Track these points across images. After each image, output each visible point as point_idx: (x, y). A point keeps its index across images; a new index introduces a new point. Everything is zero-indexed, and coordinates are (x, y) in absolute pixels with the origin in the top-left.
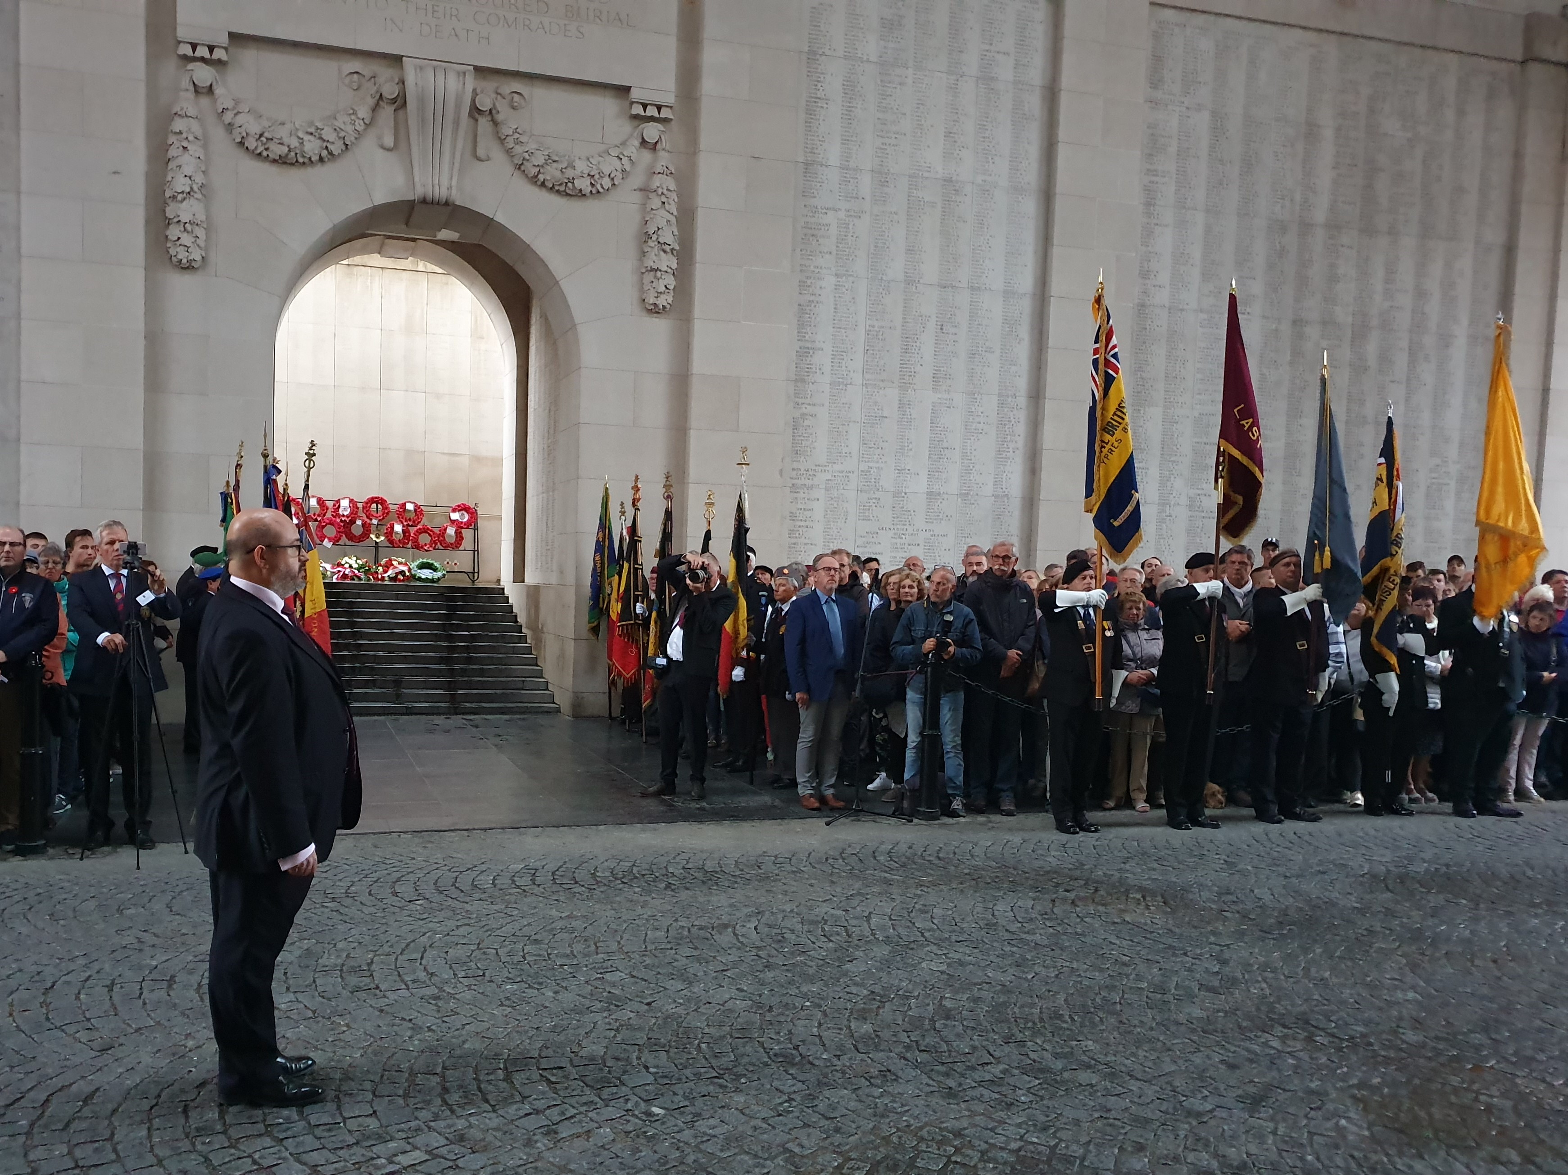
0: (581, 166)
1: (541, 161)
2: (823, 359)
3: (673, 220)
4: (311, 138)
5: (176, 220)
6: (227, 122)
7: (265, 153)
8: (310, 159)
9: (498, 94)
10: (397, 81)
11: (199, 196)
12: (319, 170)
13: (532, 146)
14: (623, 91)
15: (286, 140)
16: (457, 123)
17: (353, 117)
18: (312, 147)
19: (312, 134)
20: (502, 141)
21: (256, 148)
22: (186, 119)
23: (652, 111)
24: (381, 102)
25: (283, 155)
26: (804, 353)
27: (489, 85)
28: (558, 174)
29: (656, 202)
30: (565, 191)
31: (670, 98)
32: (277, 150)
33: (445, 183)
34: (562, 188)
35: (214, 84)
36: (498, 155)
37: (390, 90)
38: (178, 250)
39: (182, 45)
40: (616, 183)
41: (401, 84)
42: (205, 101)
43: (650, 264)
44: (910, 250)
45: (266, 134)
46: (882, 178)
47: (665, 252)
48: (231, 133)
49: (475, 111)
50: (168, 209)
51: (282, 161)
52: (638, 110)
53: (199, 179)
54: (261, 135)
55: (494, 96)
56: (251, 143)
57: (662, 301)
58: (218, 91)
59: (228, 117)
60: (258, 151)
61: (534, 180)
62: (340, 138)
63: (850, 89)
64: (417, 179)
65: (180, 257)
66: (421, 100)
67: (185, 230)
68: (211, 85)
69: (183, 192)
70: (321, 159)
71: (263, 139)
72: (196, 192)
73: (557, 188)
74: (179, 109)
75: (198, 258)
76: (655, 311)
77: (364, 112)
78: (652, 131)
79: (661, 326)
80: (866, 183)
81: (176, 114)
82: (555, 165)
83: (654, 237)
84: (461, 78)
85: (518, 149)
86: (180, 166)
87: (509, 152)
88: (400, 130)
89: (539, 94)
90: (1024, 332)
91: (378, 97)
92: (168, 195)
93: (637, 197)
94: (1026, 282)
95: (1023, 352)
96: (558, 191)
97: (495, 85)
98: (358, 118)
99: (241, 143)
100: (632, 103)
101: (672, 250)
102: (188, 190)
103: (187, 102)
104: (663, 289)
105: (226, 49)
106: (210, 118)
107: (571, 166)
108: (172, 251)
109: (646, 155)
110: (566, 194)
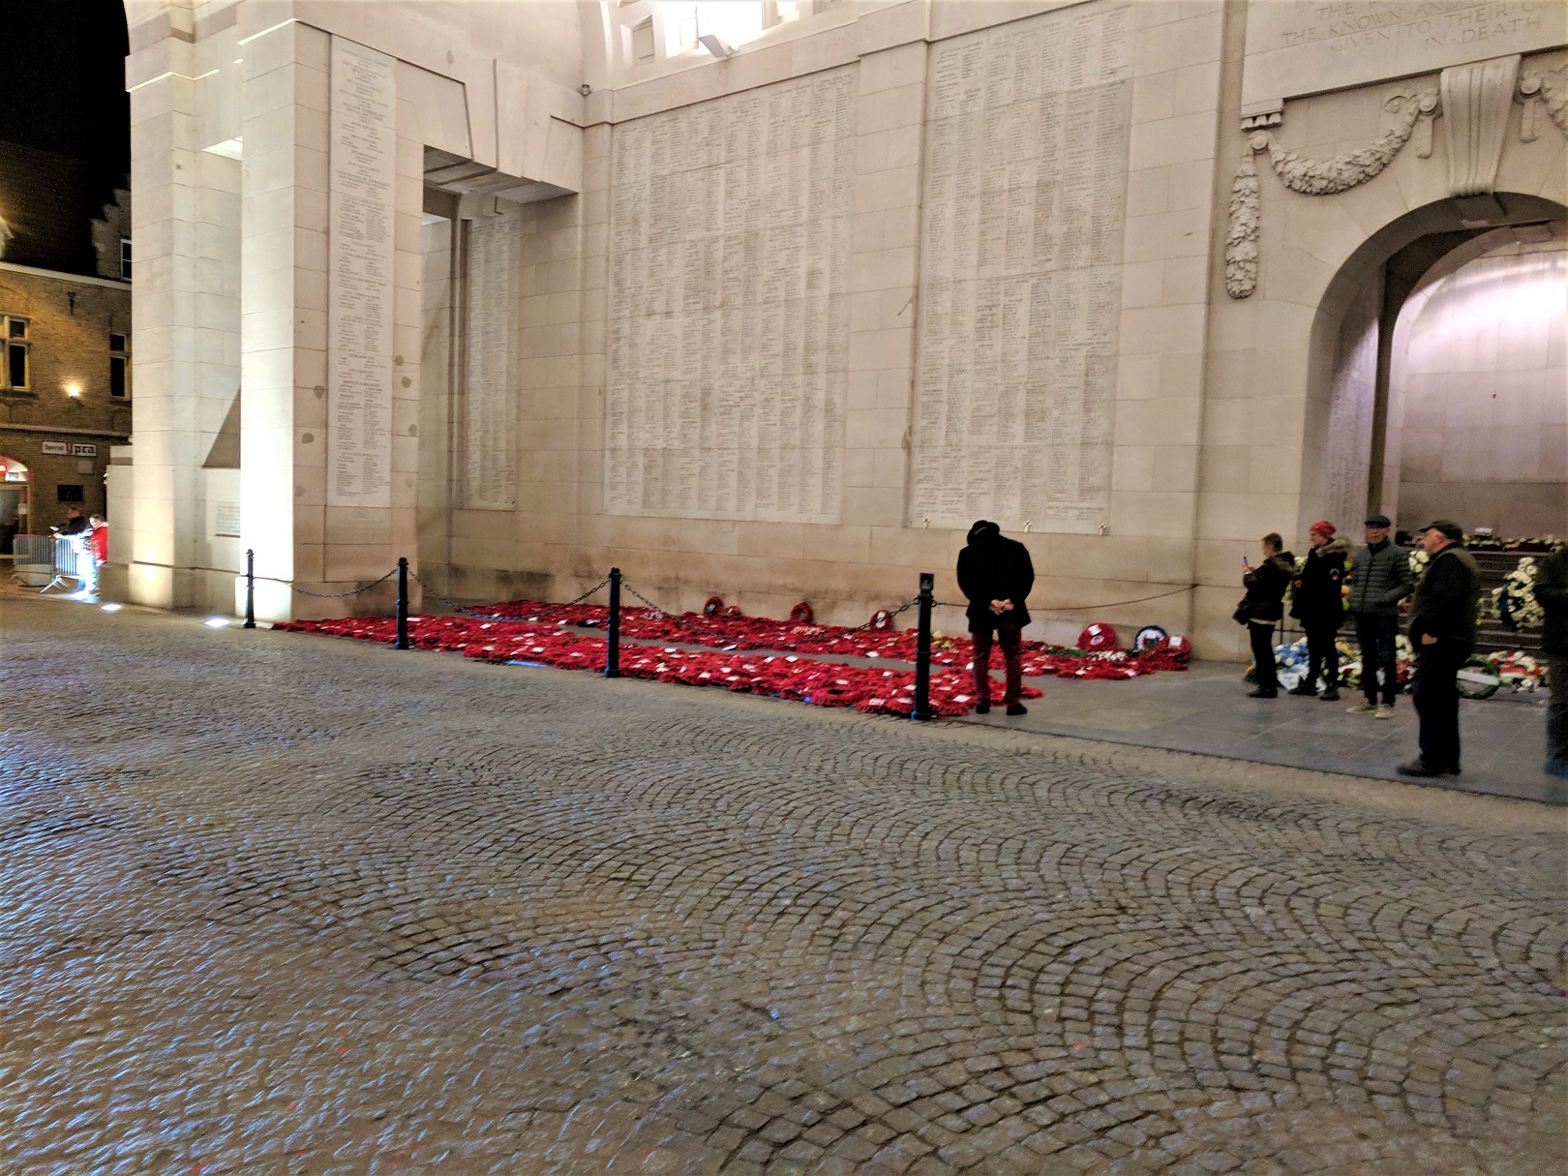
4: (1350, 166)
5: (1232, 261)
6: (1278, 172)
7: (1308, 190)
8: (1349, 185)
10: (1434, 93)
11: (1251, 237)
12: (1361, 192)
15: (1328, 175)
16: (1496, 114)
17: (1391, 137)
18: (1351, 174)
19: (1349, 163)
21: (1301, 187)
22: (1245, 179)
24: (1419, 117)
25: (1325, 187)
32: (1318, 185)
33: (1482, 173)
35: (1270, 144)
36: (1548, 132)
37: (1427, 103)
38: (1233, 284)
39: (1245, 120)
41: (1438, 95)
42: (1262, 160)
45: (1308, 174)
48: (1281, 180)
50: (1227, 253)
51: (1323, 193)
53: (1252, 225)
54: (1305, 175)
55: (1542, 75)
58: (1273, 148)
59: (1279, 169)
60: (1304, 189)
64: (1452, 177)
65: (1234, 290)
66: (1454, 104)
67: (1239, 267)
68: (1266, 147)
69: (1239, 238)
70: (1359, 183)
71: (1307, 178)
72: (1249, 235)
74: (1239, 172)
75: (1249, 288)
77: (1402, 130)
81: (1237, 177)
84: (1501, 70)
86: (1238, 218)
87: (1559, 126)
88: (1437, 136)
91: (1417, 112)
92: (1227, 242)
98: (1396, 137)
99: (1289, 187)
102: (1242, 235)
105: (1280, 112)
106: (1266, 173)
108: (1229, 286)
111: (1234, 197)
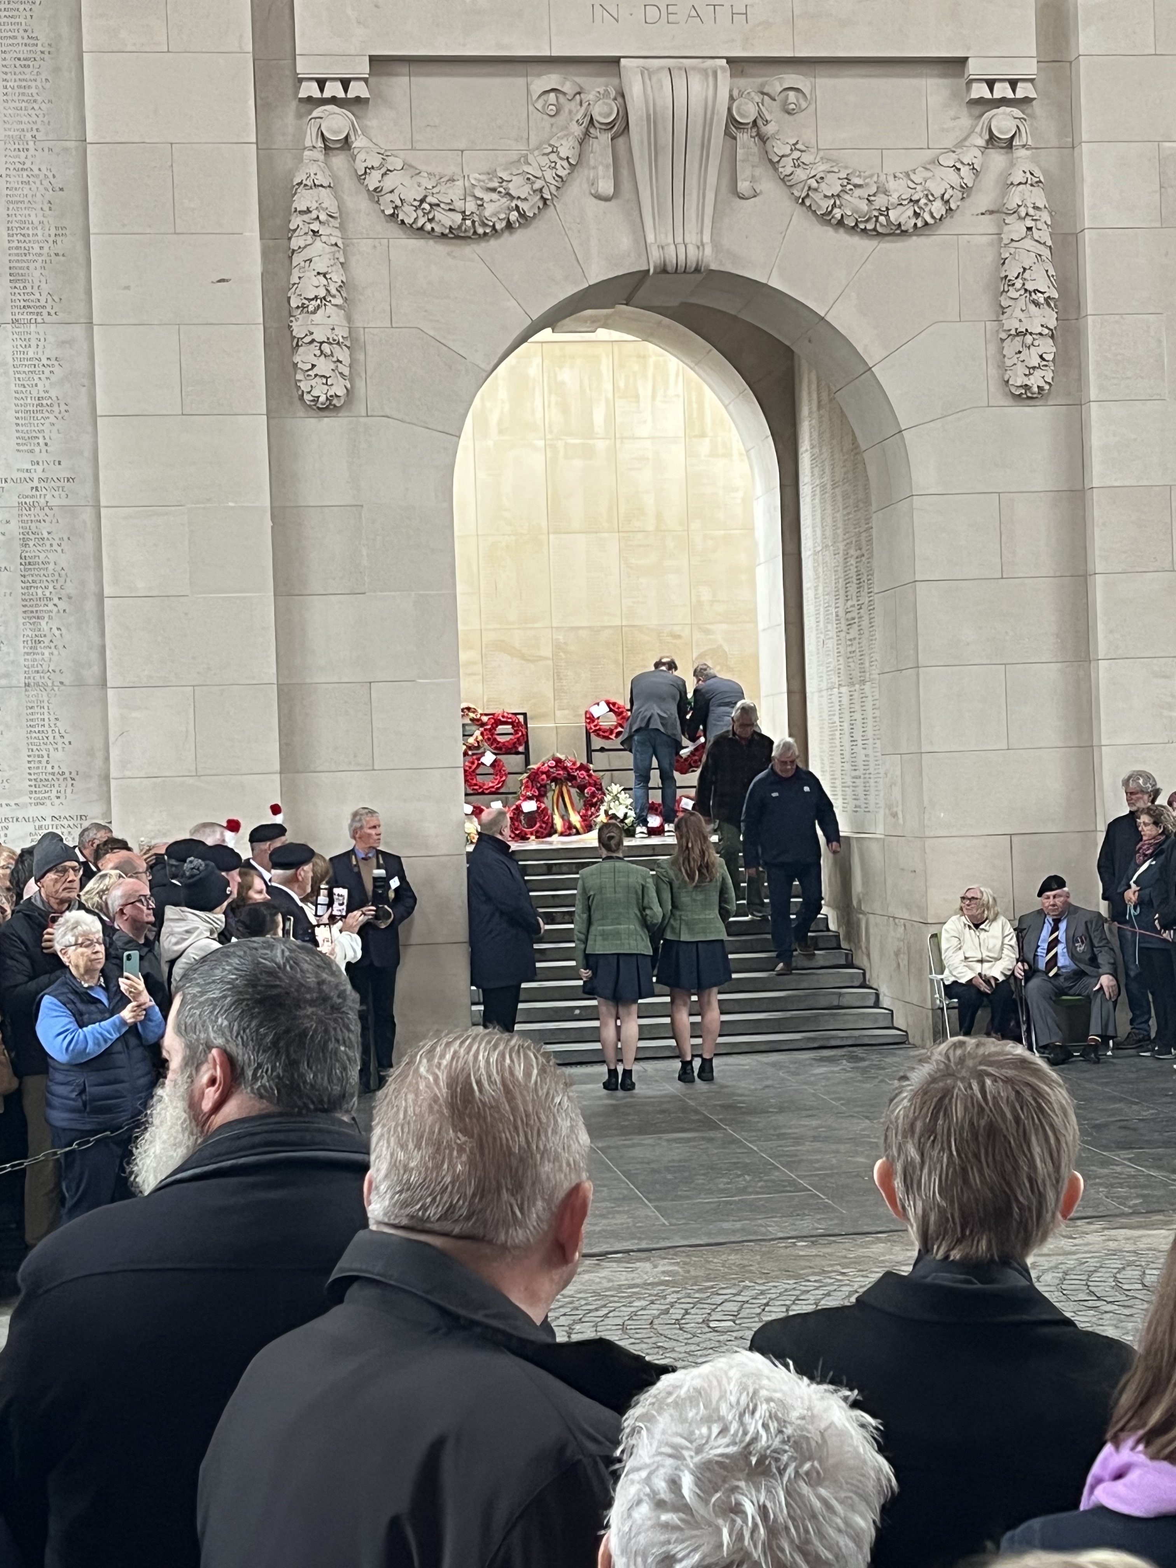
0: (898, 189)
1: (837, 189)
3: (1046, 253)
4: (495, 196)
5: (308, 339)
6: (371, 189)
7: (428, 227)
8: (494, 227)
9: (763, 93)
10: (613, 94)
11: (339, 301)
13: (820, 168)
14: (956, 63)
15: (459, 205)
16: (705, 146)
17: (553, 157)
18: (495, 209)
19: (494, 190)
20: (774, 165)
21: (416, 219)
22: (315, 191)
23: (1002, 91)
24: (592, 130)
25: (455, 226)
27: (749, 83)
28: (864, 206)
29: (1017, 229)
30: (875, 229)
31: (1030, 68)
32: (447, 220)
33: (692, 238)
34: (870, 226)
35: (352, 133)
36: (768, 186)
37: (604, 111)
38: (313, 383)
39: (304, 84)
40: (953, 206)
41: (620, 100)
42: (339, 160)
43: (1012, 324)
45: (430, 199)
47: (1037, 304)
48: (378, 202)
49: (733, 123)
50: (294, 325)
51: (454, 235)
52: (980, 91)
53: (337, 277)
54: (422, 201)
55: (757, 98)
56: (408, 215)
57: (1035, 381)
58: (358, 143)
59: (373, 181)
60: (420, 224)
61: (825, 218)
62: (534, 191)
64: (650, 238)
65: (315, 393)
66: (652, 121)
67: (322, 352)
68: (347, 138)
69: (316, 298)
70: (509, 225)
71: (426, 206)
72: (334, 296)
73: (862, 226)
74: (304, 177)
75: (341, 392)
76: (1026, 396)
77: (567, 149)
78: (1004, 121)
81: (300, 184)
82: (858, 192)
83: (1018, 284)
84: (711, 80)
85: (801, 174)
86: (310, 260)
87: (785, 180)
88: (622, 167)
89: (826, 87)
91: (587, 121)
92: (294, 304)
93: (988, 224)
96: (864, 230)
97: (760, 80)
98: (561, 159)
99: (394, 216)
100: (971, 82)
101: (1047, 299)
102: (322, 293)
103: (313, 166)
104: (1035, 361)
105: (365, 80)
106: (348, 184)
107: (883, 190)
108: (304, 386)
109: (998, 158)
110: (877, 234)
111: (296, 221)
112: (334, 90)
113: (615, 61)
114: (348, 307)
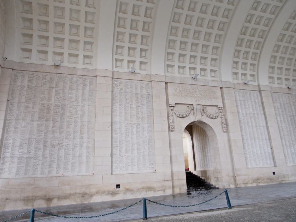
0: (214, 115)
2: (244, 136)
3: (225, 121)
6: (175, 113)
9: (204, 108)
12: (186, 118)
13: (208, 113)
14: (217, 106)
16: (200, 111)
18: (185, 115)
22: (171, 113)
23: (221, 108)
26: (242, 136)
29: (223, 119)
31: (222, 107)
32: (181, 116)
33: (200, 118)
36: (205, 115)
37: (192, 108)
39: (170, 105)
40: (218, 117)
42: (172, 111)
43: (223, 126)
44: (251, 122)
45: (180, 114)
46: (246, 114)
47: (225, 125)
50: (170, 124)
51: (182, 117)
52: (219, 108)
53: (173, 120)
56: (178, 116)
57: (226, 131)
61: (209, 117)
63: (241, 104)
64: (196, 118)
66: (197, 109)
67: (172, 126)
68: (173, 109)
76: (225, 132)
77: (190, 111)
78: (221, 111)
79: (225, 134)
80: (245, 115)
82: (211, 115)
83: (223, 123)
84: (201, 106)
85: (207, 114)
86: (171, 119)
87: (206, 114)
88: (194, 113)
89: (208, 107)
90: (266, 131)
93: (220, 118)
94: (265, 125)
95: (267, 134)
103: (170, 111)
104: (225, 129)
105: (175, 105)
106: (173, 113)
107: (213, 115)
108: (171, 129)
109: (221, 113)
110: (213, 119)
111: (169, 116)
112: (172, 105)
113: (192, 105)
114: (174, 123)
